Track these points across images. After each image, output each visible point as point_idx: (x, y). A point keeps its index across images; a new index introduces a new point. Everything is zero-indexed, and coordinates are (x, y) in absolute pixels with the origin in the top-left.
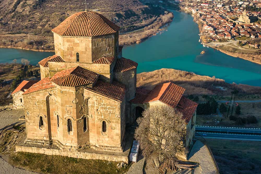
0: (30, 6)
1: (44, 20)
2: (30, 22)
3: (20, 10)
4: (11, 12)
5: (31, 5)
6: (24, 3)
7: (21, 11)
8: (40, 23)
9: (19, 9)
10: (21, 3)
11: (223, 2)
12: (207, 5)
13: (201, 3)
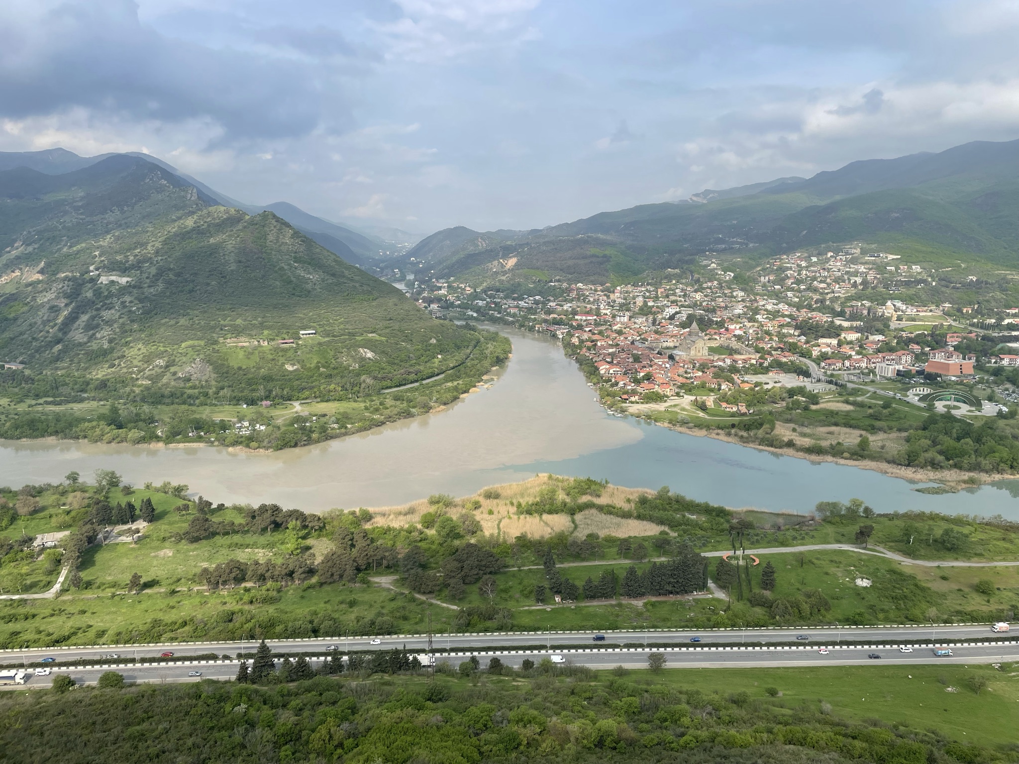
0: (111, 326)
1: (159, 362)
2: (113, 369)
3: (81, 335)
4: (51, 345)
5: (115, 321)
6: (93, 318)
7: (85, 340)
8: (144, 370)
9: (78, 335)
10: (84, 318)
11: (628, 310)
12: (591, 318)
13: (574, 313)
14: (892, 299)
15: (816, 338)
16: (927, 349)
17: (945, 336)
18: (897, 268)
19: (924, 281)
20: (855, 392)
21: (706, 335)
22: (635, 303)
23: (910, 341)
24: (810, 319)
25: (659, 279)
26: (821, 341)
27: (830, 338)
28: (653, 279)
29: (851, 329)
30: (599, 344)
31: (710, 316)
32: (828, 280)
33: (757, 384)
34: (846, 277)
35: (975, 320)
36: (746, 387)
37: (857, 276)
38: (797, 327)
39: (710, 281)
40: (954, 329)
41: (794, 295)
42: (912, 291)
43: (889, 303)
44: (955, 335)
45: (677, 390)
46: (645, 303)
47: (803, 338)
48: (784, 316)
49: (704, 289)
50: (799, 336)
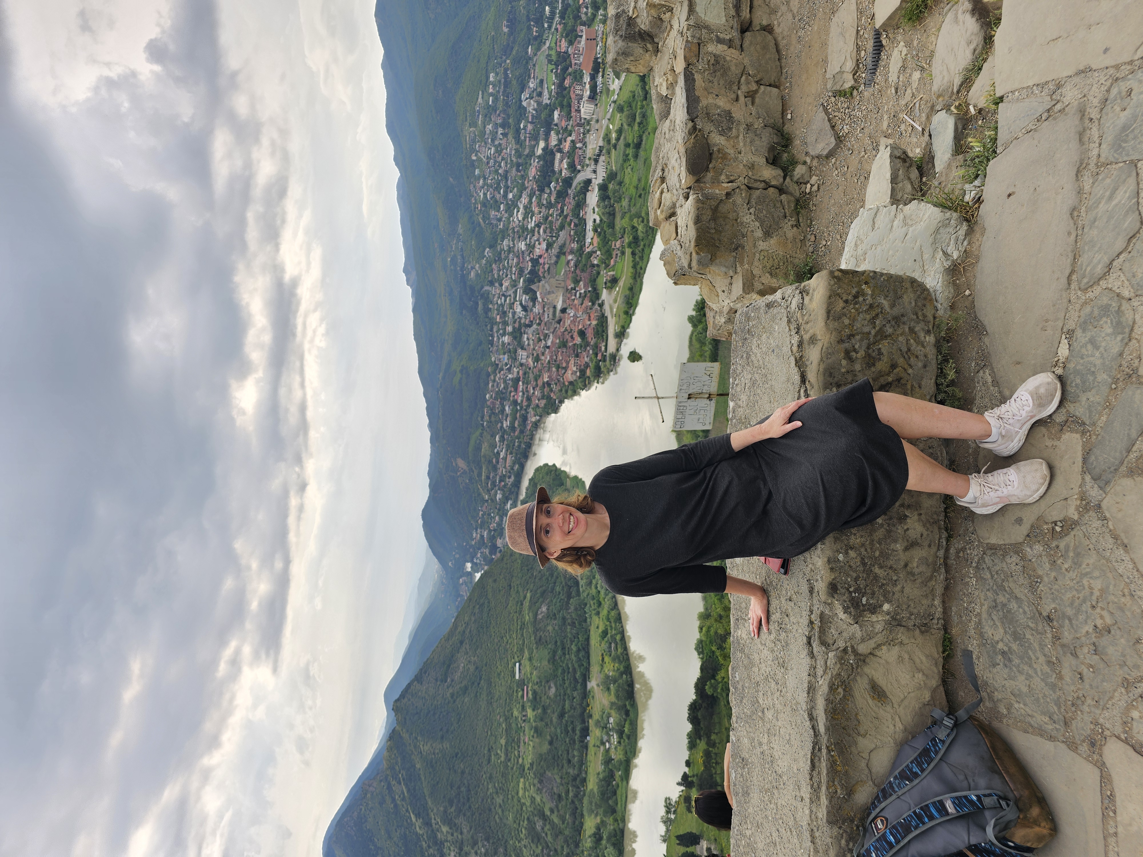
11: (515, 352)
12: (521, 387)
13: (515, 403)
14: (521, 101)
15: (553, 171)
16: (570, 70)
17: (559, 54)
18: (492, 94)
19: (506, 70)
20: (607, 138)
21: (544, 277)
22: (509, 344)
23: (561, 86)
24: (534, 178)
25: (487, 320)
26: (556, 168)
27: (554, 159)
28: (486, 326)
29: (547, 139)
30: (546, 380)
31: (526, 272)
32: (499, 159)
33: (595, 230)
34: (497, 143)
35: (546, 25)
36: (596, 240)
37: (497, 133)
38: (542, 190)
39: (492, 271)
40: (553, 45)
41: (511, 192)
42: (514, 82)
43: (524, 104)
44: (558, 44)
45: (596, 306)
46: (509, 334)
47: (553, 185)
48: (530, 202)
49: (499, 276)
50: (551, 189)
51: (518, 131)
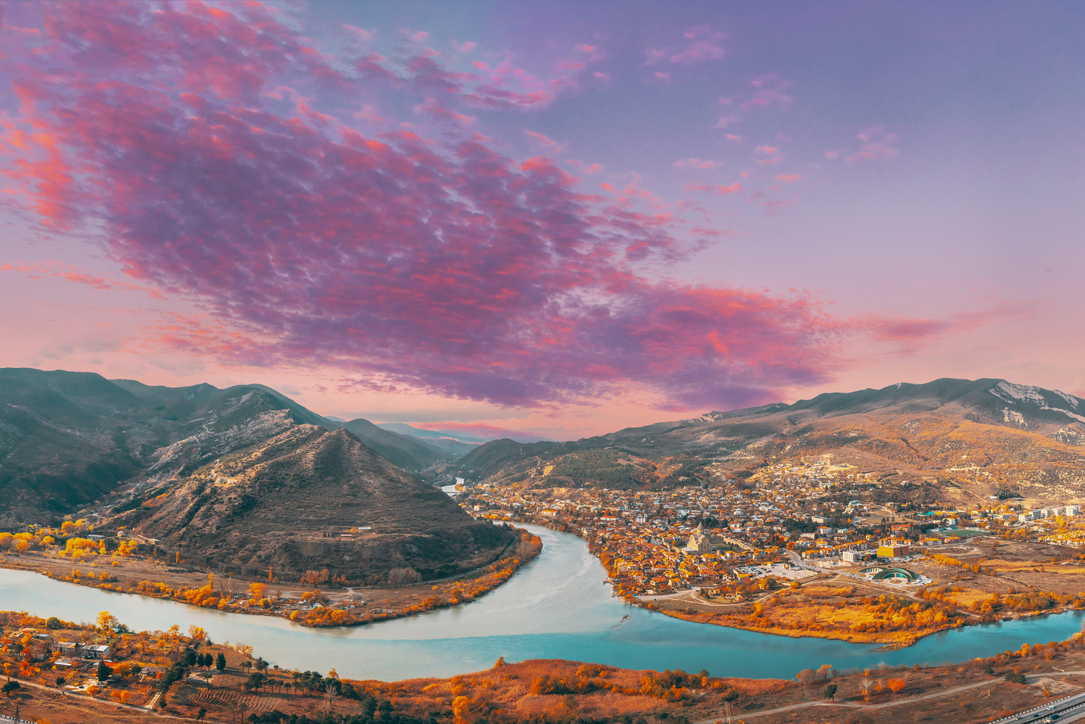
0: (220, 516)
1: (250, 546)
2: (216, 550)
3: (199, 522)
4: (179, 527)
5: (222, 512)
6: (209, 509)
7: (201, 526)
8: (238, 551)
9: (196, 522)
10: (203, 509)
11: (646, 513)
12: (614, 519)
13: (600, 516)
15: (799, 533)
16: (878, 538)
17: (890, 526)
19: (874, 486)
21: (711, 534)
22: (652, 506)
23: (866, 531)
24: (794, 517)
25: (673, 485)
26: (803, 535)
27: (809, 532)
28: (668, 484)
29: (824, 524)
30: (620, 542)
31: (716, 517)
32: (807, 486)
38: (784, 525)
39: (716, 486)
40: (896, 521)
43: (850, 503)
45: (685, 583)
46: (661, 507)
47: (789, 533)
48: (774, 515)
49: (712, 493)
50: (785, 532)
51: (828, 500)
